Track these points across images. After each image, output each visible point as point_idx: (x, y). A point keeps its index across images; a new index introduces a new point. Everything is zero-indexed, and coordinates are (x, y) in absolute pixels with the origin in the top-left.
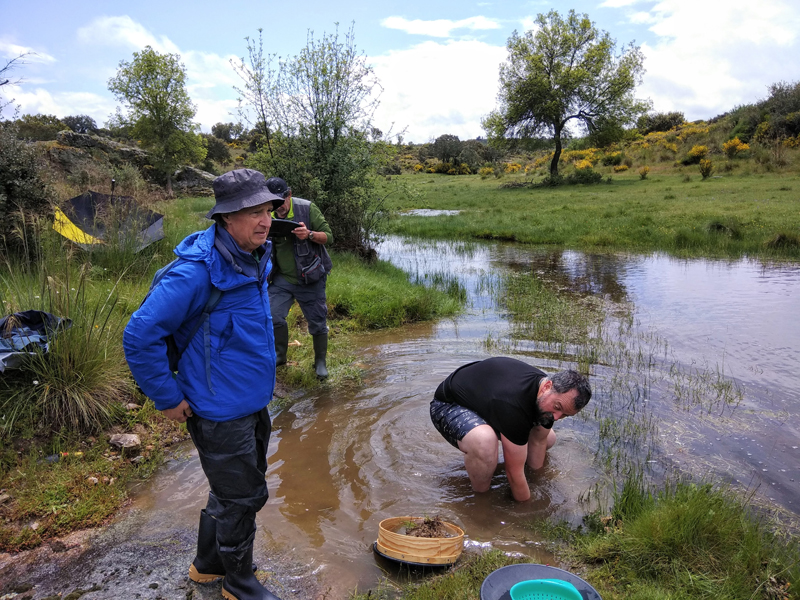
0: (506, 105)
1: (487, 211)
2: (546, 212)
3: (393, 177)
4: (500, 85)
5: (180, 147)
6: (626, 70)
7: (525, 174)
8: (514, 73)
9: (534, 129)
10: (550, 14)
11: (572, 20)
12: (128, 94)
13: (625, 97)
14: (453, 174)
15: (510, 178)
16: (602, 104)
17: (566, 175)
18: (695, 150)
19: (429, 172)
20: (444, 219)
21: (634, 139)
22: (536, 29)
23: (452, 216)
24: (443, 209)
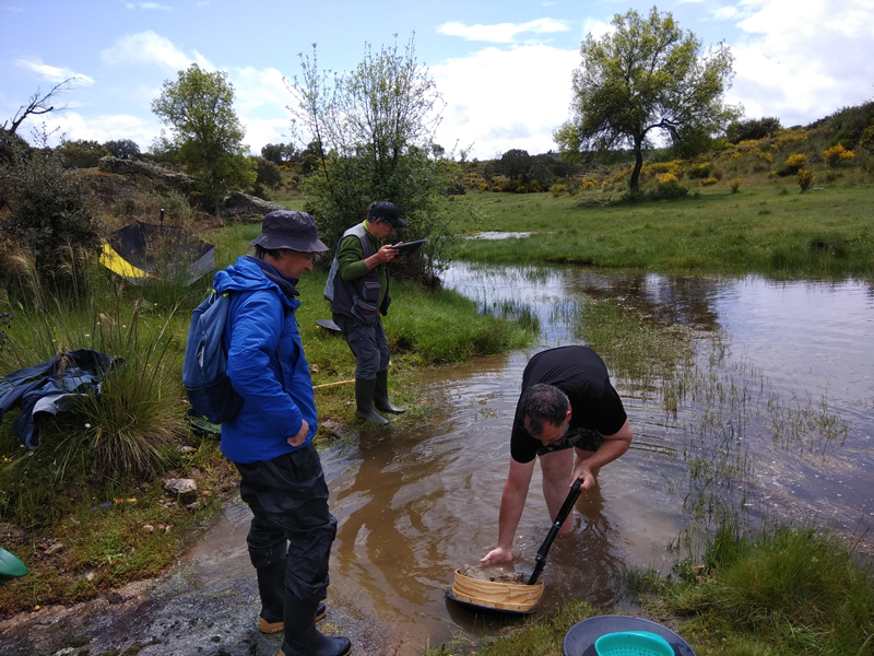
0: (581, 116)
1: (561, 233)
2: (626, 232)
3: (456, 197)
4: (573, 93)
5: (228, 171)
6: (715, 73)
7: (601, 191)
8: (589, 79)
9: (612, 140)
10: (629, 14)
11: (654, 19)
12: (173, 116)
13: (713, 102)
14: (522, 192)
15: (584, 196)
16: (687, 111)
17: (648, 191)
18: (793, 158)
19: (496, 191)
20: (513, 242)
21: (725, 149)
22: (613, 30)
23: (521, 239)
24: (512, 231)
